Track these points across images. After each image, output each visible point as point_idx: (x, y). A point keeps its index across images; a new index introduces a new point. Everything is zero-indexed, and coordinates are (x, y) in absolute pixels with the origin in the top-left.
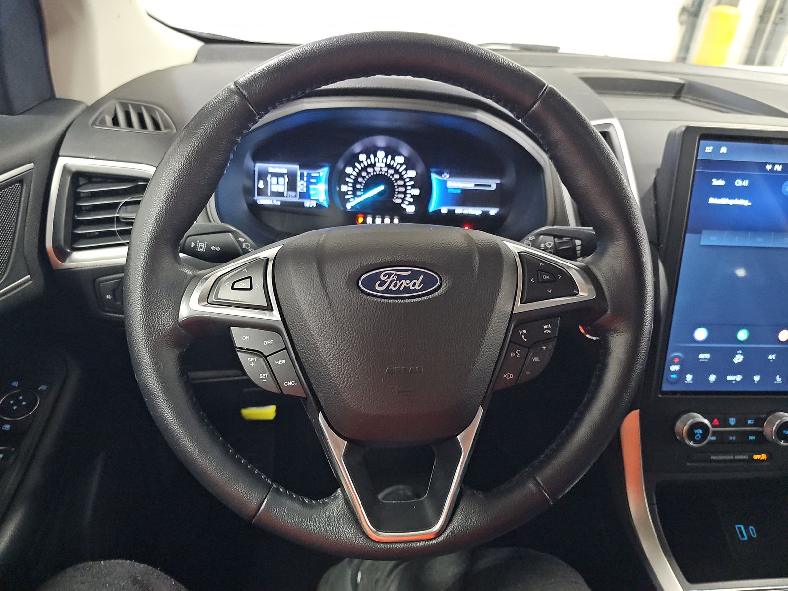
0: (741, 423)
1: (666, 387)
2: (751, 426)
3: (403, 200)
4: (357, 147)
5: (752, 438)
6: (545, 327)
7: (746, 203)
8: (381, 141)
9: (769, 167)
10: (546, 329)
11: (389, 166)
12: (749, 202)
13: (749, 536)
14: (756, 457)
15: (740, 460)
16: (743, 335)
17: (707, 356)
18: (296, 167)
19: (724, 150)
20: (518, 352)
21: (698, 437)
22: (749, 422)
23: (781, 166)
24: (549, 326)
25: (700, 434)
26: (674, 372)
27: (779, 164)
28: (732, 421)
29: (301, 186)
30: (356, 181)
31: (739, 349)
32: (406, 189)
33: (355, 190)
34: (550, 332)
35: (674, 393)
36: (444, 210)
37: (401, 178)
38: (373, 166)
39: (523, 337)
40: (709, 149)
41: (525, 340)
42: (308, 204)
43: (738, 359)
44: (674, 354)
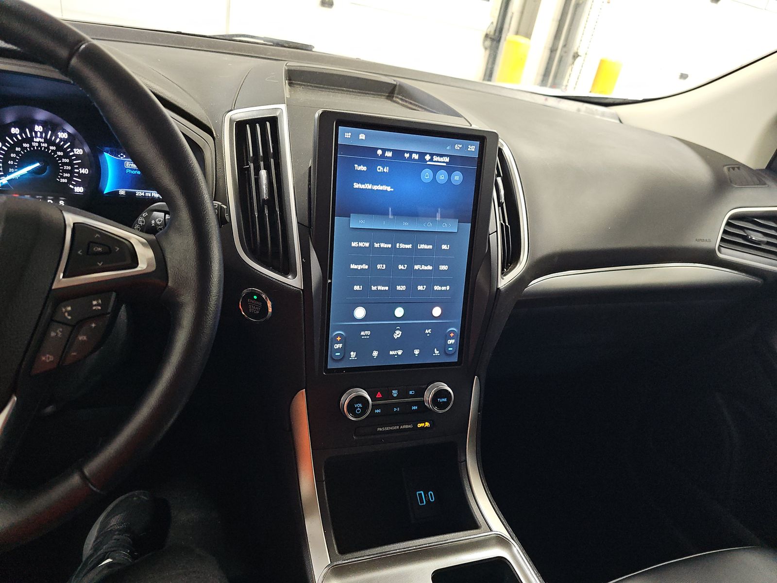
0: (403, 394)
1: (331, 365)
2: (412, 396)
3: (70, 180)
5: (415, 408)
6: (95, 303)
7: (389, 189)
8: (42, 115)
9: (407, 155)
10: (95, 305)
12: (391, 188)
13: (428, 501)
14: (420, 425)
15: (405, 430)
16: (399, 312)
17: (368, 333)
19: (362, 137)
20: (60, 331)
21: (358, 411)
22: (411, 393)
23: (418, 155)
24: (100, 301)
25: (360, 408)
26: (338, 350)
27: (416, 153)
28: (395, 393)
30: (7, 157)
31: (398, 325)
32: (73, 168)
33: (6, 166)
34: (100, 308)
35: (340, 370)
36: (122, 192)
37: (66, 155)
38: (30, 140)
39: (66, 314)
40: (348, 135)
41: (69, 318)
43: (398, 334)
44: (336, 333)
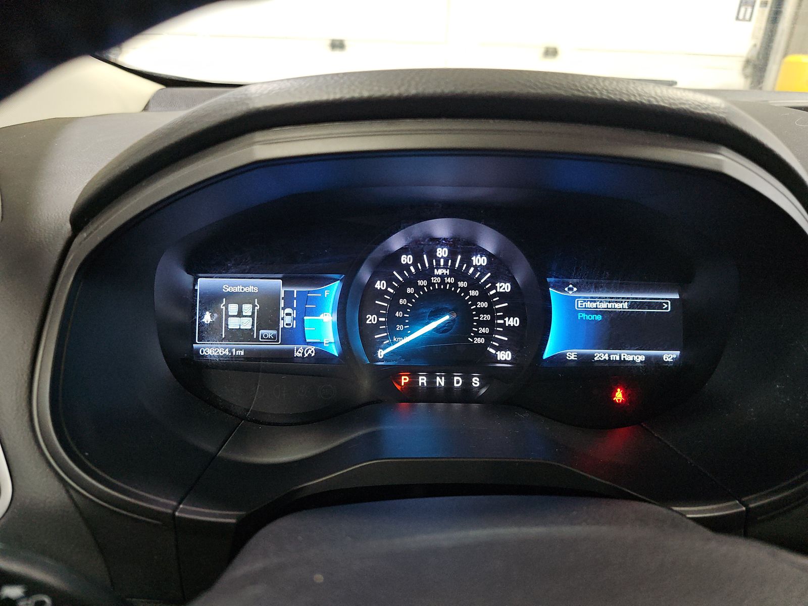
3: (489, 338)
4: (396, 242)
8: (441, 228)
11: (458, 274)
18: (275, 284)
29: (287, 318)
30: (394, 305)
32: (494, 318)
33: (392, 322)
36: (572, 355)
37: (484, 296)
38: (427, 274)
42: (299, 351)
